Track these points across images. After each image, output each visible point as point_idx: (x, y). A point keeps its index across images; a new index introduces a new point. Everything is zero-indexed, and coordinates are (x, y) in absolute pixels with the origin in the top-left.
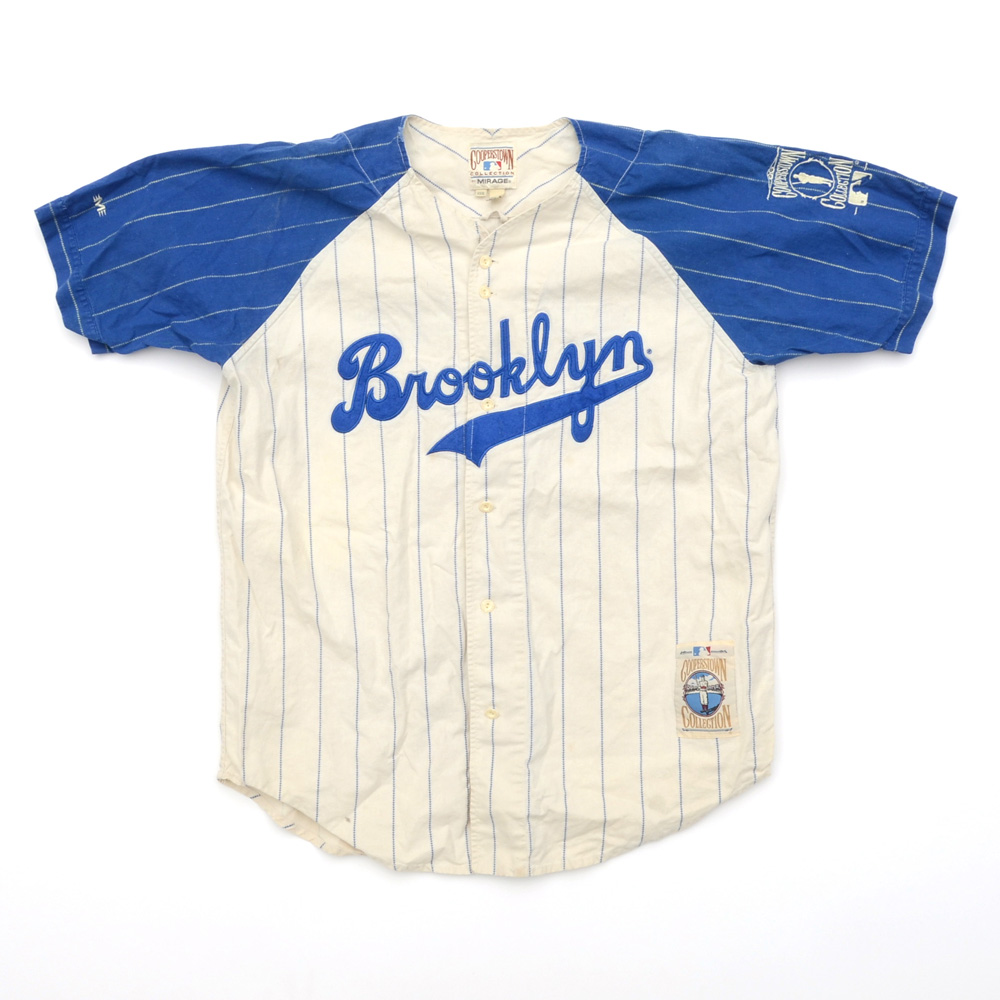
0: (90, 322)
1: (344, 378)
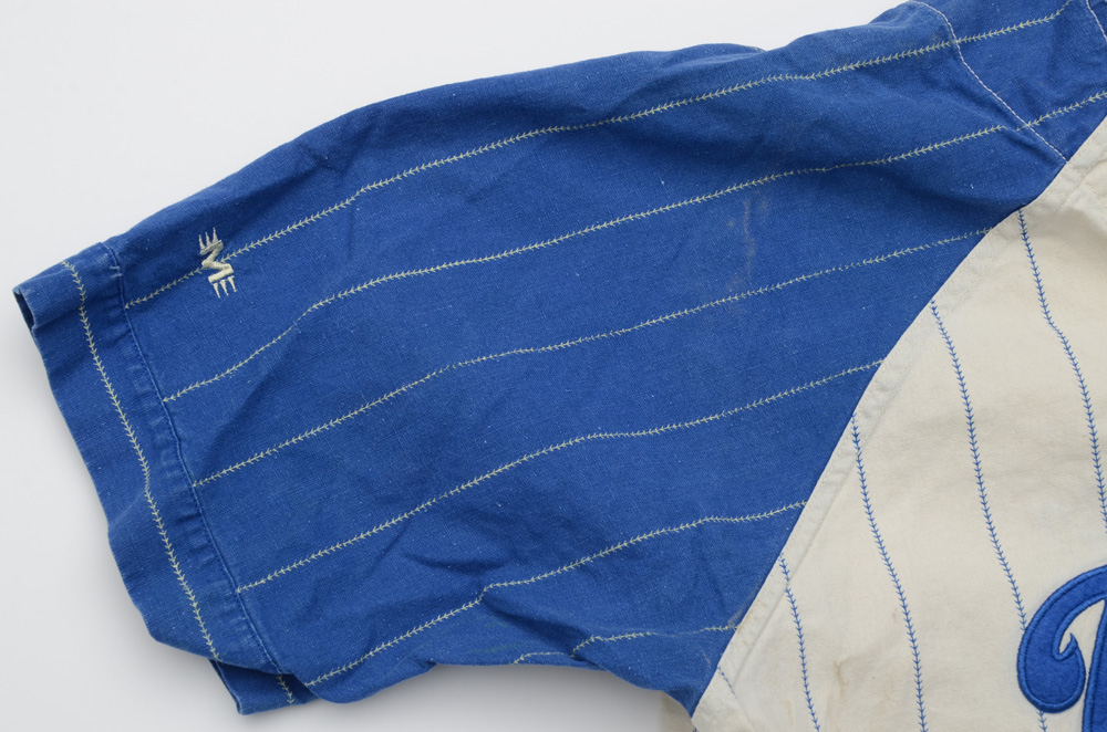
0: (231, 613)
1: (1043, 709)
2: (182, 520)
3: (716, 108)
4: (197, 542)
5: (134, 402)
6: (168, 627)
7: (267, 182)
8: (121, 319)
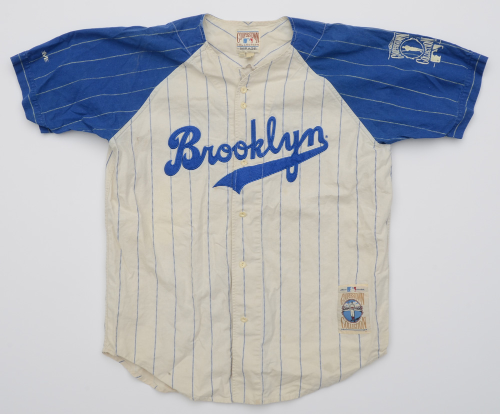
0: (40, 117)
1: (171, 148)
2: (34, 101)
3: (132, 39)
4: (36, 104)
5: (29, 79)
6: (29, 117)
7: (54, 43)
8: (28, 64)
